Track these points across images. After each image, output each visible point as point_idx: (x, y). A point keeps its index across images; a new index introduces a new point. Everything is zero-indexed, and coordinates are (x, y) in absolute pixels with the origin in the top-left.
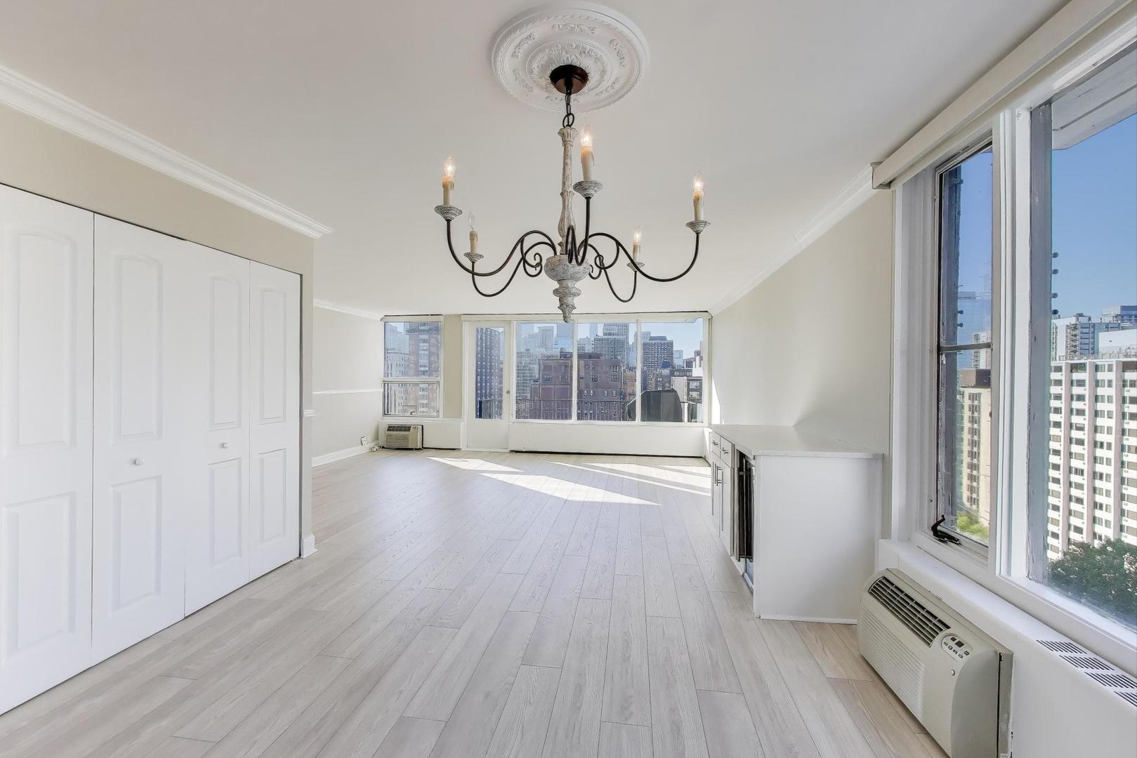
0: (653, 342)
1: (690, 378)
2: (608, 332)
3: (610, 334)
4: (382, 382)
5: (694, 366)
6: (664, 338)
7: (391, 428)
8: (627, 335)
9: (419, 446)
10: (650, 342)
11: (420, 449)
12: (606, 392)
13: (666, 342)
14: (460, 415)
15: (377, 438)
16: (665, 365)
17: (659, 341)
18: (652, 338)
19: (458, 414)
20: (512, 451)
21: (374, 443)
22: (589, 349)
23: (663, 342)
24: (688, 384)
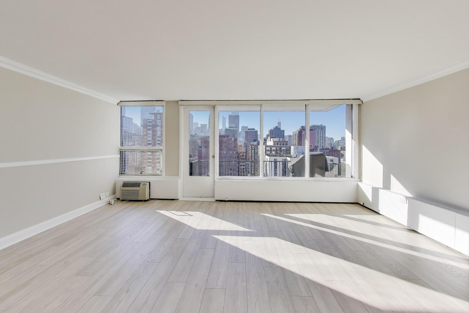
0: (249, 131)
1: (266, 146)
2: (231, 126)
3: (231, 127)
4: (119, 150)
5: (267, 141)
6: (254, 129)
7: (125, 185)
8: (238, 128)
9: (147, 198)
10: (248, 131)
11: (148, 200)
12: (231, 152)
13: (254, 131)
14: (177, 174)
15: (114, 193)
16: (255, 140)
17: (252, 131)
18: (249, 129)
19: (177, 173)
20: (217, 200)
21: (113, 196)
22: (223, 133)
23: (253, 131)
24: (266, 148)
